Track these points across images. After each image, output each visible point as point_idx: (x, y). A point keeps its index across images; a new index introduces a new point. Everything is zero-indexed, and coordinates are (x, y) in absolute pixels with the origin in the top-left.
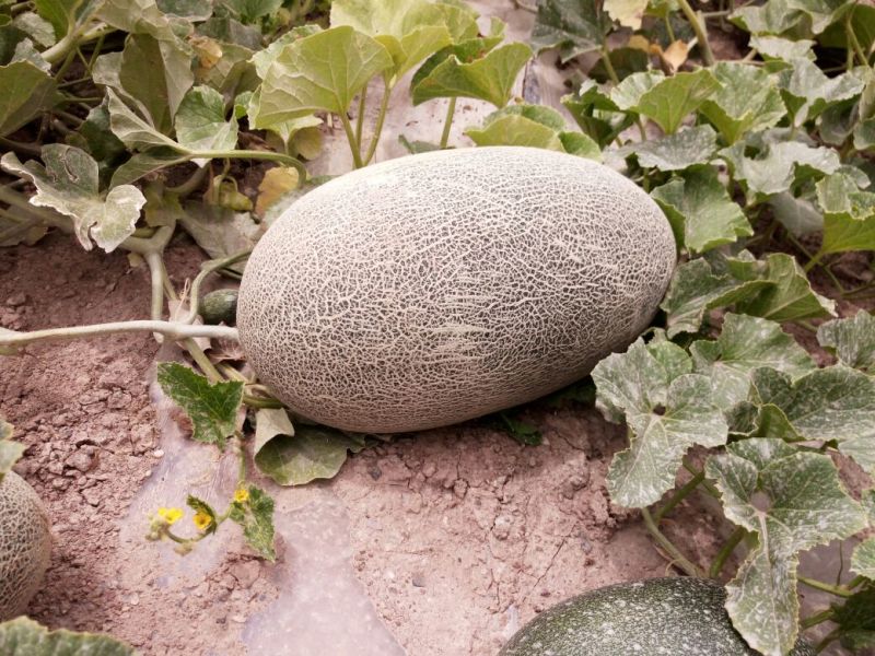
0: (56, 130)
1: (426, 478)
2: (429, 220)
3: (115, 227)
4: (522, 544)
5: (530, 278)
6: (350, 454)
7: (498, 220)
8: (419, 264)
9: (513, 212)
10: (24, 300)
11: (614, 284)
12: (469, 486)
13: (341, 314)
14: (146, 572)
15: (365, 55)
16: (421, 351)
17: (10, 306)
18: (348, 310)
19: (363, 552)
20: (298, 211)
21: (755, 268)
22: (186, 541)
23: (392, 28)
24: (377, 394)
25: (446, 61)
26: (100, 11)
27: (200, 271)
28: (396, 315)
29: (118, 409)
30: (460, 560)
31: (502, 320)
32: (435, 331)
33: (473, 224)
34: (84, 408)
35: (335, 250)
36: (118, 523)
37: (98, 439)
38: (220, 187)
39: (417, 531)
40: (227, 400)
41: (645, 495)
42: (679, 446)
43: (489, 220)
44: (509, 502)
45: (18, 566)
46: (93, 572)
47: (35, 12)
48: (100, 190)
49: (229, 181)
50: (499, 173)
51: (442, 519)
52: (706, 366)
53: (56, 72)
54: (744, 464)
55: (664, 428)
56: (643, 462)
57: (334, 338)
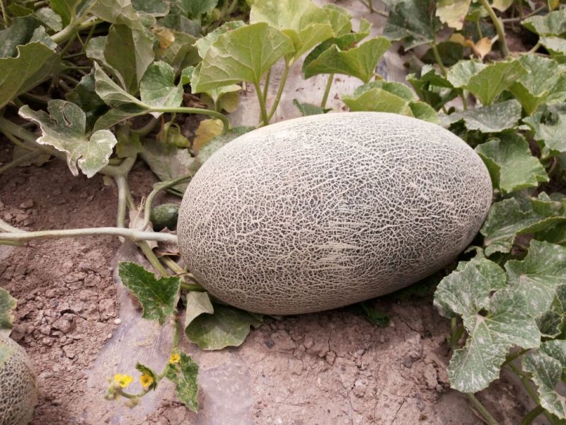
0: (60, 87)
1: (306, 349)
2: (319, 166)
3: (95, 160)
4: (374, 401)
5: (392, 211)
6: (252, 328)
7: (369, 167)
8: (311, 198)
9: (381, 162)
10: (32, 205)
11: (450, 216)
12: (337, 356)
13: (253, 232)
14: (105, 412)
15: (275, 43)
16: (309, 261)
17: (22, 209)
18: (258, 229)
19: (260, 403)
20: (225, 154)
21: (552, 207)
22: (134, 397)
23: (292, 24)
24: (275, 290)
25: (330, 49)
26: (93, 8)
27: (152, 190)
28: (292, 234)
29: (91, 287)
30: (329, 411)
31: (369, 240)
32: (320, 247)
33: (351, 170)
34: (68, 285)
35: (251, 185)
36: (87, 373)
37: (76, 309)
38: (169, 130)
39: (299, 388)
40: (168, 290)
41: (477, 382)
42: (501, 344)
43: (363, 167)
44: (366, 369)
45: (11, 415)
46: (66, 410)
47: (50, 8)
48: (87, 131)
49: (175, 126)
50: (370, 132)
51: (317, 379)
52: (515, 278)
53: (62, 48)
54: (552, 362)
55: (487, 327)
56: (473, 355)
57: (246, 249)
